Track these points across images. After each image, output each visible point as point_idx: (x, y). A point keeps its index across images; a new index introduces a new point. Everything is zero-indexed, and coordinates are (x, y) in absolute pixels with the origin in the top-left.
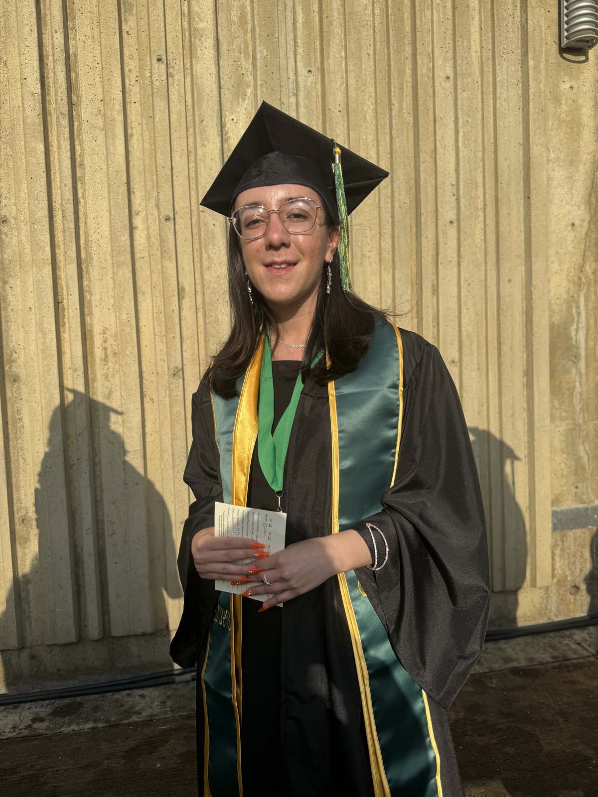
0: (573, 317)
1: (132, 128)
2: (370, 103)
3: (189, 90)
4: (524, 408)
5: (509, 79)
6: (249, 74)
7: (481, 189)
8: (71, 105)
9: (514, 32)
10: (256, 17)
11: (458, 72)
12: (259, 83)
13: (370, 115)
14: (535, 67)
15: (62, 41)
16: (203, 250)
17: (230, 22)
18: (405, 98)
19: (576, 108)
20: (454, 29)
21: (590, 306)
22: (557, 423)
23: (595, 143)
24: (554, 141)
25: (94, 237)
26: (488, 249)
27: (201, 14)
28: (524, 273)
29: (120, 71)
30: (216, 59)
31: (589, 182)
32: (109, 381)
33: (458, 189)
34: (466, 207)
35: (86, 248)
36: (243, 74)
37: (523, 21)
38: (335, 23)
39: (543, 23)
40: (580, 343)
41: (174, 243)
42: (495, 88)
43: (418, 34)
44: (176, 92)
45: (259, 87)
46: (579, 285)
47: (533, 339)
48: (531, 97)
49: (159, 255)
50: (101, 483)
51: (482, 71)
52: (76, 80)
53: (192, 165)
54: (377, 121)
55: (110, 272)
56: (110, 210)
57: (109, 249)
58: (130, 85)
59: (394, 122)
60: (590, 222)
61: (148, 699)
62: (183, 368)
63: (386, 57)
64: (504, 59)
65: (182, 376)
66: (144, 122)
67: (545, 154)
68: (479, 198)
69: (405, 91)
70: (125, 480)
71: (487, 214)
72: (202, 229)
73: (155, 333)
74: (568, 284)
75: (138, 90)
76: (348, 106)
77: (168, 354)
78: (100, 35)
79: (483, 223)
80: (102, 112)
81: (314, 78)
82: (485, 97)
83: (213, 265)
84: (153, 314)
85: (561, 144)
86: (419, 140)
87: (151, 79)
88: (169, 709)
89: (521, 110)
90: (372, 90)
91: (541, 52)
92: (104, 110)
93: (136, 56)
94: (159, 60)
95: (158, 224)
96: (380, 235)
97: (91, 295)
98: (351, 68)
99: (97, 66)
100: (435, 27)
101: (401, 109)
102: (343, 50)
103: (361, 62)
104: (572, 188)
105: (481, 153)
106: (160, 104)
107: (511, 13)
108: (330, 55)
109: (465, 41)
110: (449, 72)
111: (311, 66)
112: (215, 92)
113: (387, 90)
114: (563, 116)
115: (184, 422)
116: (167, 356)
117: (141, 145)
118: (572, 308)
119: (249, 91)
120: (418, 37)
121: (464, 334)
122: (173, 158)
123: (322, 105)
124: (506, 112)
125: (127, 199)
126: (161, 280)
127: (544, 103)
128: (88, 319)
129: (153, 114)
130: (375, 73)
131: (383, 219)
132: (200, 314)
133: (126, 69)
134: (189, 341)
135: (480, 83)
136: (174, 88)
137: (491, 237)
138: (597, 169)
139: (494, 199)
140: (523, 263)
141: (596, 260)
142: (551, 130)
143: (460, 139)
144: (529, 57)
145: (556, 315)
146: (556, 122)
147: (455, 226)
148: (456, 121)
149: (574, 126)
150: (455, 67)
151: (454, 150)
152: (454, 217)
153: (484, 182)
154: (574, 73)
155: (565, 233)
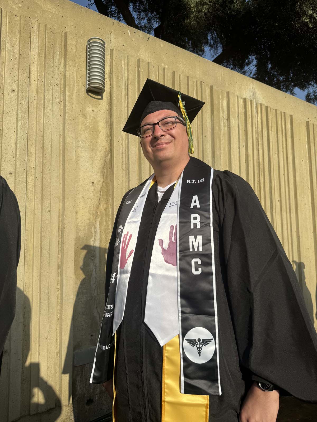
0: (92, 234)
4: (58, 288)
5: (54, 99)
7: (34, 156)
9: (58, 75)
11: (20, 88)
14: (69, 96)
19: (95, 122)
20: (19, 65)
21: (103, 228)
22: (80, 297)
23: (106, 141)
24: (82, 137)
26: (36, 191)
28: (61, 207)
31: (103, 162)
33: (16, 155)
34: (20, 165)
37: (65, 71)
39: (75, 75)
40: (96, 249)
42: (44, 102)
46: (97, 216)
47: (64, 246)
48: (67, 111)
51: (37, 92)
60: (103, 182)
64: (51, 88)
67: (74, 143)
68: (32, 161)
71: (37, 171)
74: (90, 215)
79: (34, 175)
82: (38, 105)
85: (86, 139)
89: (62, 117)
91: (73, 89)
104: (93, 163)
105: (35, 136)
107: (57, 65)
109: (26, 73)
110: (15, 87)
114: (88, 124)
118: (91, 228)
124: (50, 116)
135: (36, 97)
137: (39, 185)
138: (108, 155)
139: (41, 163)
140: (61, 201)
141: (107, 203)
142: (81, 130)
143: (18, 126)
144: (66, 90)
145: (82, 232)
146: (83, 127)
147: (13, 176)
148: (17, 116)
149: (94, 131)
150: (18, 85)
151: (15, 132)
152: (12, 170)
153: (36, 152)
154: (95, 104)
155: (88, 187)
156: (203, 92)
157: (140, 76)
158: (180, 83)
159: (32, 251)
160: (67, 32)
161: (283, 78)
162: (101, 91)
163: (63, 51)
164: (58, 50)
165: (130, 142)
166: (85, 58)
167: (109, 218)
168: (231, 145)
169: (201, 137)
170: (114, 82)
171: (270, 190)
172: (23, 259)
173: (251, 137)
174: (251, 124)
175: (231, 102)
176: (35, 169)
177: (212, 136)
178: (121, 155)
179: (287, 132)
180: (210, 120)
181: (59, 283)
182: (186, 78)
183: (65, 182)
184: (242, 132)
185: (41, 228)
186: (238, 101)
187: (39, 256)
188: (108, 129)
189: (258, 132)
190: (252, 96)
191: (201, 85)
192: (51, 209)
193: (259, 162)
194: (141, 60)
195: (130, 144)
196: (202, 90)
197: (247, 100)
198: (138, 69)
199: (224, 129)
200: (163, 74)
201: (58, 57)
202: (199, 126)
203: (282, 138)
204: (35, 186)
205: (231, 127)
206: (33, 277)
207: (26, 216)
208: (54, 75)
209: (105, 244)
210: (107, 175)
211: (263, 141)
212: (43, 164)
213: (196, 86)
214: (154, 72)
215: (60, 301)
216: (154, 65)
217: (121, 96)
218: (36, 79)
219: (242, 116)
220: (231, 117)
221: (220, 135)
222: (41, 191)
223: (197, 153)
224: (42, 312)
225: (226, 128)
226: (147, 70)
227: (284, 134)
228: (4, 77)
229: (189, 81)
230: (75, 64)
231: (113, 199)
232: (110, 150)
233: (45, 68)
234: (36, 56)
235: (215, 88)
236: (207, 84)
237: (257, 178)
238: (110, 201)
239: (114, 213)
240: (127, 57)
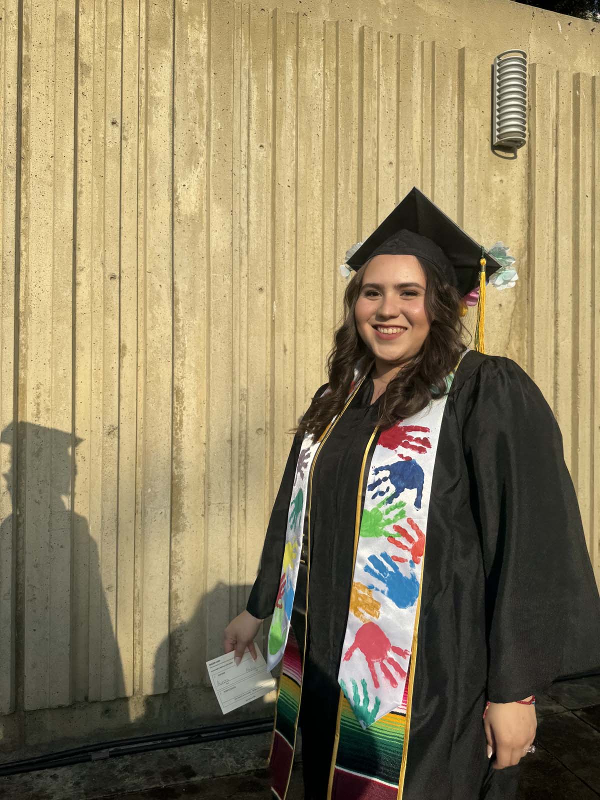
1: (81, 186)
2: (318, 181)
3: (142, 153)
5: (447, 170)
6: (202, 144)
8: (19, 158)
9: (451, 127)
10: (212, 92)
11: (400, 159)
12: (212, 153)
13: (317, 193)
14: (469, 160)
15: (15, 97)
16: (148, 310)
17: (186, 94)
18: (350, 180)
19: (505, 200)
20: (398, 120)
23: (521, 232)
24: (485, 229)
25: (34, 290)
27: (159, 85)
29: (73, 130)
30: (171, 127)
32: (40, 438)
35: (25, 301)
36: (197, 143)
37: (460, 119)
38: (288, 105)
39: (477, 122)
41: (118, 302)
42: (433, 176)
44: (128, 155)
45: (211, 158)
48: (465, 187)
49: (102, 312)
50: (24, 543)
51: (422, 160)
52: (27, 135)
53: (141, 226)
54: (323, 198)
55: (49, 327)
56: (54, 266)
57: (50, 304)
58: (82, 144)
59: (339, 200)
60: (515, 303)
61: (60, 779)
62: (119, 426)
63: (334, 139)
64: (442, 151)
65: (117, 435)
66: (95, 181)
69: (351, 172)
70: (50, 542)
72: (148, 289)
73: (92, 390)
75: (90, 150)
76: (296, 182)
77: (104, 412)
78: (55, 94)
80: (52, 168)
81: (265, 152)
83: (157, 325)
84: (91, 370)
85: (491, 231)
86: (362, 219)
87: (105, 140)
88: (82, 791)
89: (456, 198)
90: (320, 168)
91: (475, 147)
92: (54, 167)
93: (90, 117)
94: (113, 123)
95: (102, 282)
96: (323, 306)
97: (27, 349)
98: (301, 147)
99: (50, 123)
100: (380, 116)
101: (346, 189)
102: (294, 129)
103: (311, 142)
106: (112, 166)
107: (449, 110)
108: (282, 133)
109: (407, 131)
110: (393, 158)
111: (262, 142)
112: (169, 159)
113: (334, 170)
114: (494, 205)
115: (116, 482)
116: (103, 414)
117: (90, 203)
119: (202, 160)
120: (364, 125)
122: (122, 219)
123: (272, 178)
124: (443, 199)
125: (72, 256)
126: (102, 337)
127: (477, 194)
128: (22, 373)
129: (105, 174)
130: (324, 153)
131: (326, 291)
132: (141, 372)
133: (80, 128)
134: (127, 399)
135: (420, 170)
136: (127, 150)
138: (523, 255)
141: (521, 339)
142: (483, 218)
144: (464, 152)
146: (487, 211)
149: (503, 215)
150: (398, 154)
154: (504, 168)
155: (493, 313)
157: (579, 105)
160: (464, 48)
162: (517, 144)
163: (456, 83)
164: (451, 83)
165: (559, 229)
166: (489, 89)
170: (537, 126)
178: (546, 253)
188: (524, 209)
194: (581, 76)
195: (559, 233)
198: (575, 94)
201: (450, 95)
208: (446, 128)
210: (522, 290)
217: (548, 148)
218: (420, 139)
226: (591, 94)
230: (476, 103)
231: (533, 332)
232: (527, 247)
233: (433, 118)
234: (419, 98)
238: (526, 336)
239: (535, 356)
240: (555, 74)
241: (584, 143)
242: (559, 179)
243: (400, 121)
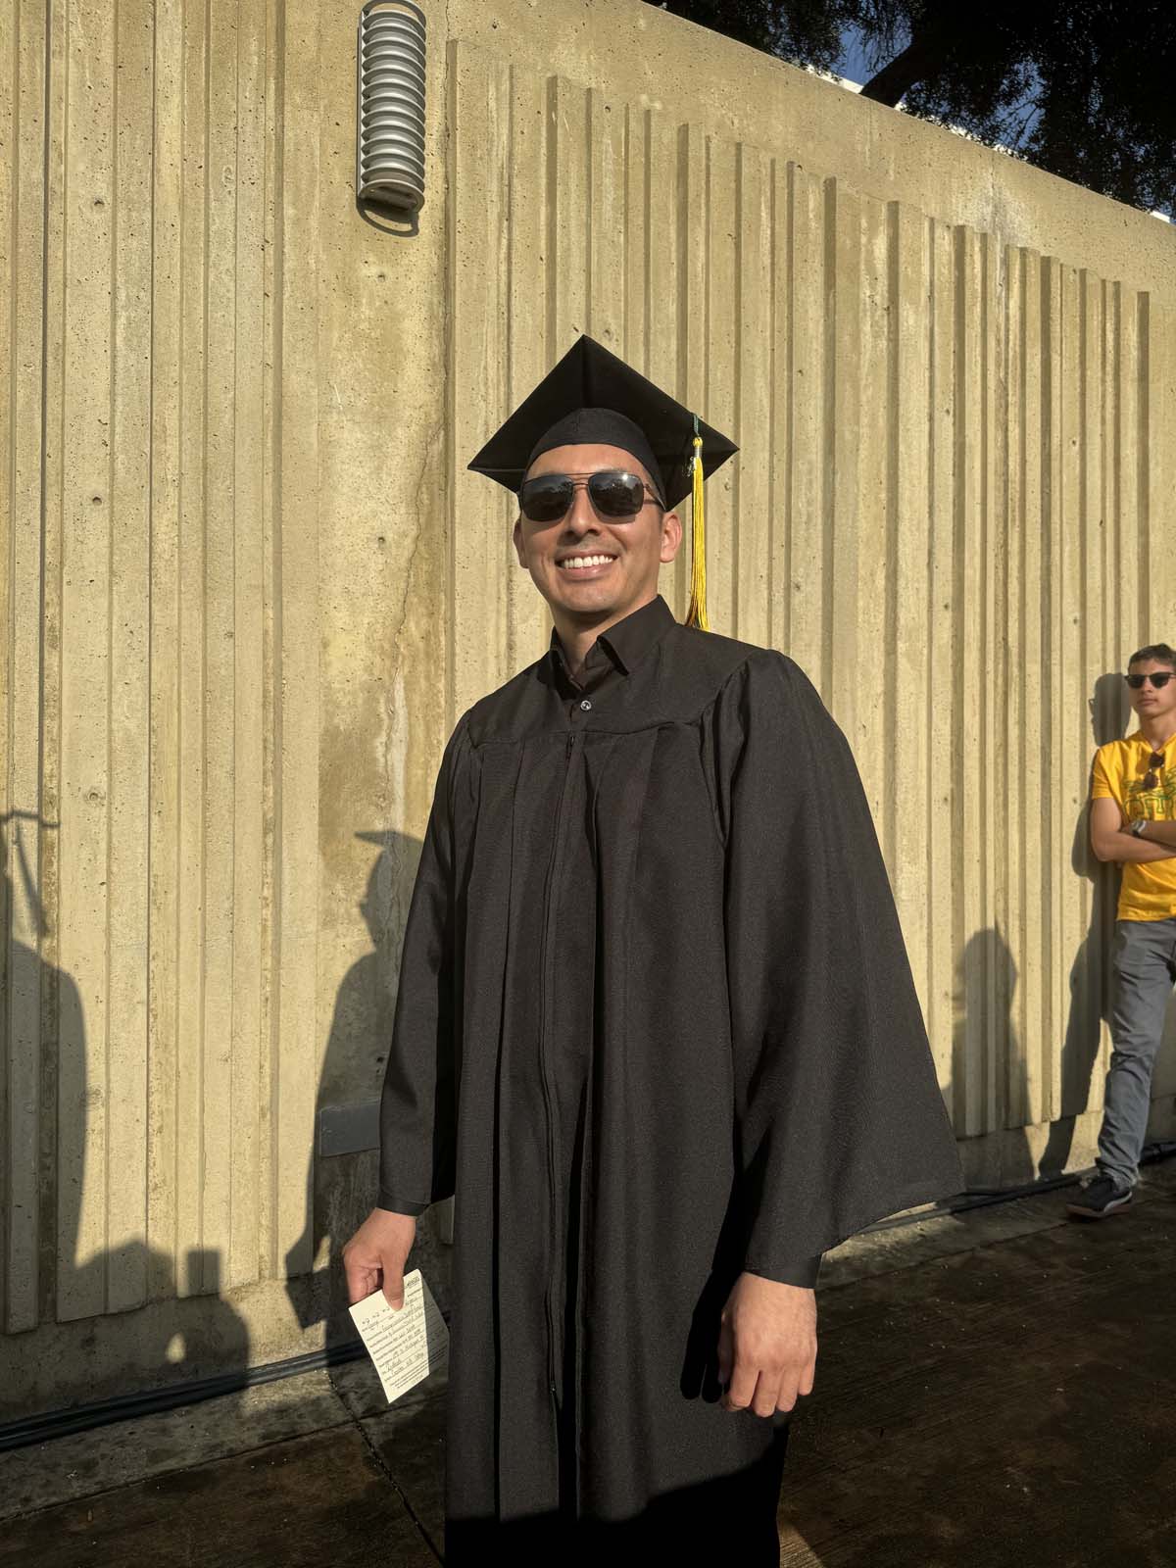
0: (381, 720)
4: (266, 899)
5: (241, 233)
7: (175, 441)
9: (257, 145)
11: (120, 194)
14: (297, 222)
19: (391, 318)
20: (115, 107)
21: (417, 700)
22: (341, 929)
23: (429, 389)
24: (343, 373)
26: (184, 564)
28: (270, 623)
31: (416, 462)
33: (113, 434)
34: (128, 472)
37: (278, 129)
39: (316, 141)
40: (393, 771)
42: (207, 243)
43: (23, 97)
46: (395, 660)
47: (284, 757)
48: (287, 277)
51: (182, 205)
60: (417, 539)
64: (230, 193)
67: (315, 392)
68: (168, 458)
71: (184, 493)
74: (371, 654)
79: (176, 509)
82: (186, 256)
85: (357, 380)
89: (271, 300)
91: (311, 195)
100: (70, 92)
104: (379, 468)
105: (177, 368)
107: (251, 107)
109: (139, 136)
110: (103, 190)
114: (364, 326)
118: (377, 701)
121: (118, 736)
124: (229, 295)
135: (178, 227)
137: (194, 541)
138: (434, 437)
139: (201, 465)
140: (271, 603)
141: (431, 615)
142: (337, 349)
143: (118, 331)
144: (285, 200)
145: (343, 713)
146: (347, 336)
147: (103, 509)
148: (113, 294)
149: (386, 349)
150: (115, 183)
151: (109, 352)
152: (102, 490)
153: (180, 428)
154: (389, 250)
155: (364, 555)
156: (796, 204)
157: (556, 143)
158: (708, 167)
159: (175, 769)
161: (1146, 151)
162: (408, 201)
163: (272, 53)
164: (255, 50)
165: (514, 391)
166: (351, 79)
167: (437, 667)
168: (901, 408)
169: (786, 373)
170: (458, 170)
171: (1041, 578)
172: (146, 795)
173: (979, 378)
174: (979, 329)
175: (902, 242)
176: (179, 486)
177: (826, 373)
179: (1122, 359)
180: (821, 312)
181: (269, 880)
182: (733, 150)
183: (284, 533)
184: (945, 359)
185: (205, 690)
186: (932, 240)
187: (200, 787)
188: (436, 342)
189: (1007, 360)
190: (989, 218)
191: (790, 174)
192: (238, 629)
193: (1006, 473)
194: (560, 84)
195: (514, 397)
196: (791, 195)
197: (968, 233)
198: (549, 117)
199: (872, 345)
200: (642, 135)
201: (253, 75)
202: (776, 333)
203: (1103, 381)
204: (180, 546)
205: (901, 337)
206: (179, 855)
207: (153, 650)
208: (241, 143)
209: (426, 759)
210: (431, 512)
211: (1023, 395)
212: (205, 468)
213: (768, 182)
214: (608, 130)
215: (273, 941)
216: (612, 101)
217: (485, 220)
218: (177, 159)
219: (946, 297)
220: (901, 299)
221: (858, 367)
222: (201, 565)
223: (767, 436)
224: (213, 972)
225: (883, 344)
226: (582, 123)
227: (1109, 369)
228: (66, 153)
229: (744, 162)
230: (315, 100)
231: (452, 600)
232: (442, 422)
233: (208, 117)
234: (176, 72)
235: (842, 187)
236: (811, 174)
237: (997, 536)
238: (443, 607)
239: (458, 650)
240: (507, 71)
241: (567, 219)
242: (513, 288)
243: (119, 110)
